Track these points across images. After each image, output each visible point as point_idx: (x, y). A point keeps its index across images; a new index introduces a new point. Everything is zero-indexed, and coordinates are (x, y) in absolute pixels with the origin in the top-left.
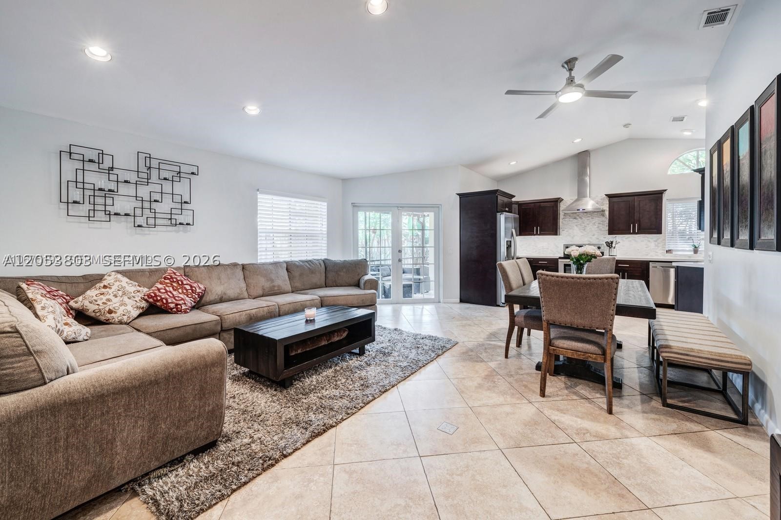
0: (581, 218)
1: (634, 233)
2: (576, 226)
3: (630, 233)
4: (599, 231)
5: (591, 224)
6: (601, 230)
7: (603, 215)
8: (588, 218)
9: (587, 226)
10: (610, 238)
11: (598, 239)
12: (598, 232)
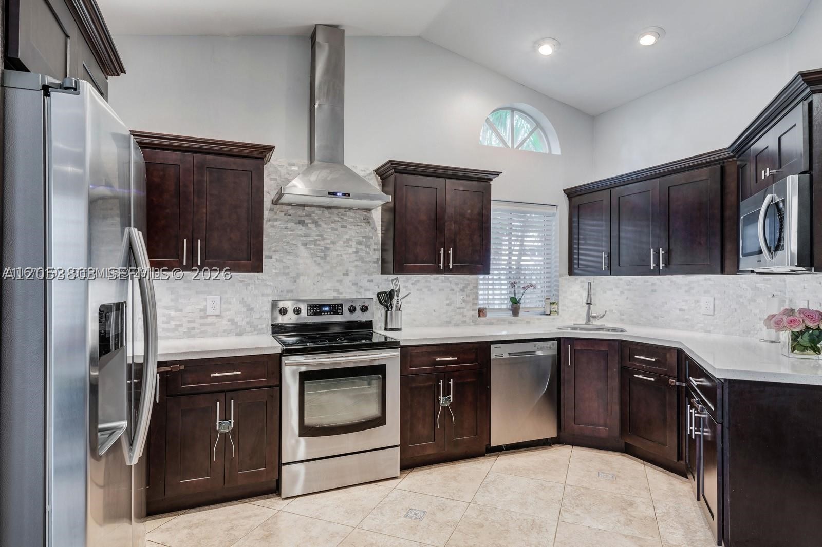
0: (315, 223)
1: (446, 271)
2: (305, 245)
3: (437, 271)
4: (359, 263)
5: (341, 243)
6: (362, 259)
7: (368, 221)
8: (333, 225)
9: (331, 246)
10: (385, 282)
11: (356, 284)
12: (356, 266)
